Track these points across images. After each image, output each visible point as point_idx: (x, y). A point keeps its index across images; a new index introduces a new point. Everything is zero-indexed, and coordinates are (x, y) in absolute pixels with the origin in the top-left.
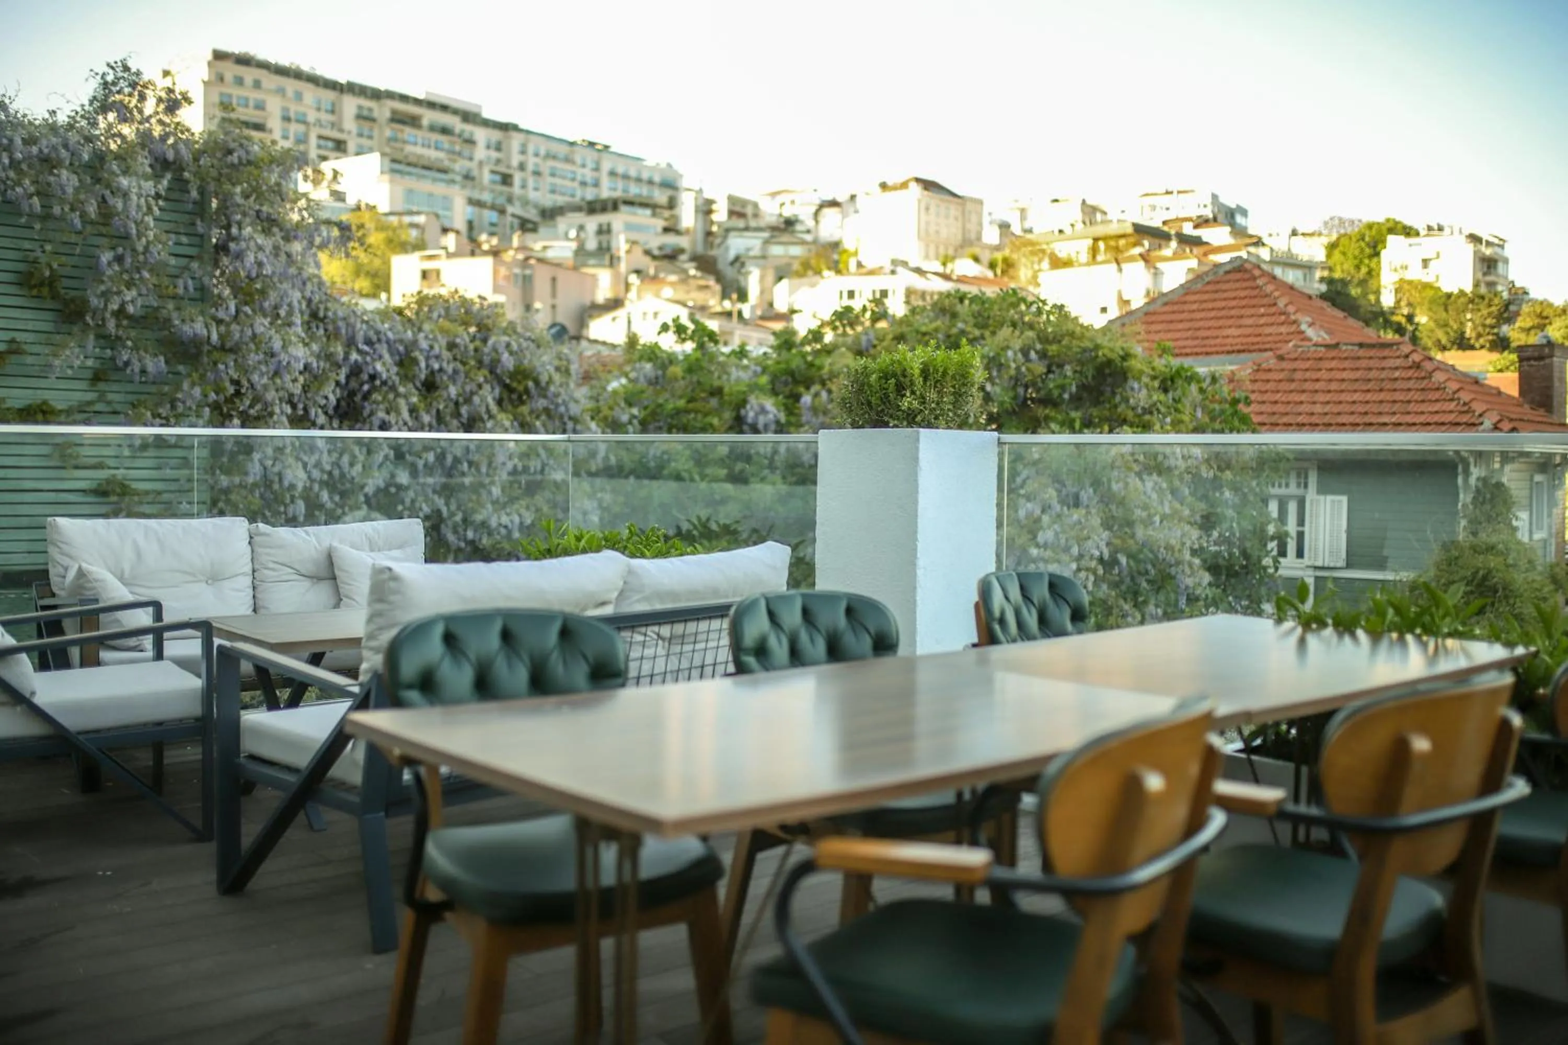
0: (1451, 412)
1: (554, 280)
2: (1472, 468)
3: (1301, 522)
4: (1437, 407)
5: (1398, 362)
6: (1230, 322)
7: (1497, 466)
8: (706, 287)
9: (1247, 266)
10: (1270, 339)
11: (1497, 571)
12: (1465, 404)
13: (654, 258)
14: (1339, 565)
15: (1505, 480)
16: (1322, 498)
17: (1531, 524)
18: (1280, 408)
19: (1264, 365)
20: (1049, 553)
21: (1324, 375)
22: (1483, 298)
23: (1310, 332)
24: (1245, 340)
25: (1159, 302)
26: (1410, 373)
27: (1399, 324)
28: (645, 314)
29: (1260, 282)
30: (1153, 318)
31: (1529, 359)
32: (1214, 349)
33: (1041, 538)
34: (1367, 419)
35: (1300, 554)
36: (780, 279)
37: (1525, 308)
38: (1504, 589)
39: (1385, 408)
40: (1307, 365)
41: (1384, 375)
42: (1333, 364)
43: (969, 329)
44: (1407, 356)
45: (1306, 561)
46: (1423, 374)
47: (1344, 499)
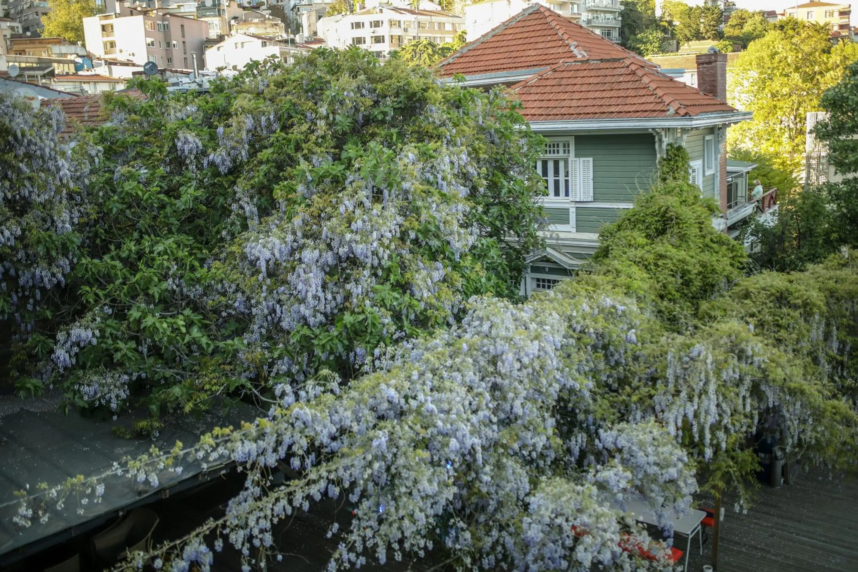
0: (651, 103)
1: (182, 26)
2: (664, 139)
3: (567, 175)
4: (643, 100)
5: (623, 71)
6: (530, 46)
7: (679, 135)
8: (276, 25)
9: (542, 10)
10: (552, 57)
11: (673, 207)
12: (660, 97)
13: (244, 8)
14: (589, 200)
15: (684, 145)
16: (578, 159)
17: (704, 166)
18: (552, 104)
19: (545, 76)
20: (358, 238)
21: (579, 81)
22: (709, 9)
23: (576, 52)
24: (540, 58)
25: (490, 36)
26: (629, 78)
27: (664, 26)
28: (236, 44)
29: (549, 20)
30: (486, 46)
31: (703, 64)
32: (519, 65)
33: (354, 227)
34: (602, 110)
35: (567, 194)
36: (320, 17)
37: (733, 14)
38: (677, 218)
39: (613, 101)
40: (570, 74)
41: (614, 79)
42: (585, 73)
43: (323, 75)
44: (628, 67)
45: (571, 198)
46: (637, 78)
47: (591, 159)
